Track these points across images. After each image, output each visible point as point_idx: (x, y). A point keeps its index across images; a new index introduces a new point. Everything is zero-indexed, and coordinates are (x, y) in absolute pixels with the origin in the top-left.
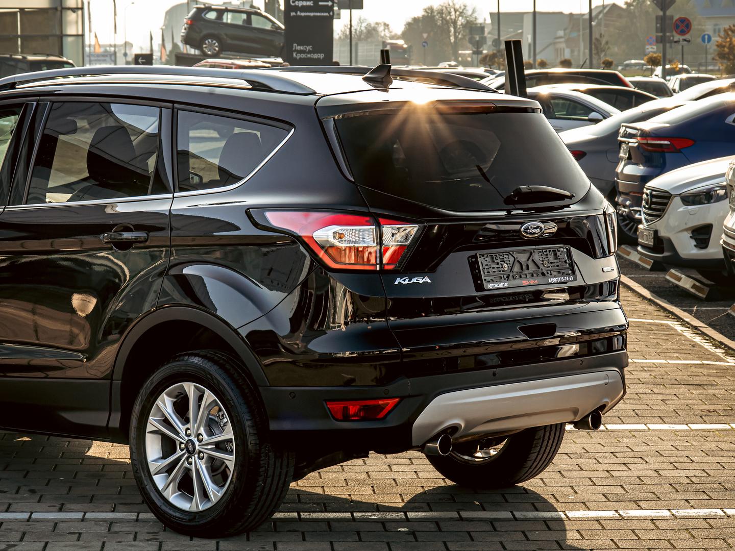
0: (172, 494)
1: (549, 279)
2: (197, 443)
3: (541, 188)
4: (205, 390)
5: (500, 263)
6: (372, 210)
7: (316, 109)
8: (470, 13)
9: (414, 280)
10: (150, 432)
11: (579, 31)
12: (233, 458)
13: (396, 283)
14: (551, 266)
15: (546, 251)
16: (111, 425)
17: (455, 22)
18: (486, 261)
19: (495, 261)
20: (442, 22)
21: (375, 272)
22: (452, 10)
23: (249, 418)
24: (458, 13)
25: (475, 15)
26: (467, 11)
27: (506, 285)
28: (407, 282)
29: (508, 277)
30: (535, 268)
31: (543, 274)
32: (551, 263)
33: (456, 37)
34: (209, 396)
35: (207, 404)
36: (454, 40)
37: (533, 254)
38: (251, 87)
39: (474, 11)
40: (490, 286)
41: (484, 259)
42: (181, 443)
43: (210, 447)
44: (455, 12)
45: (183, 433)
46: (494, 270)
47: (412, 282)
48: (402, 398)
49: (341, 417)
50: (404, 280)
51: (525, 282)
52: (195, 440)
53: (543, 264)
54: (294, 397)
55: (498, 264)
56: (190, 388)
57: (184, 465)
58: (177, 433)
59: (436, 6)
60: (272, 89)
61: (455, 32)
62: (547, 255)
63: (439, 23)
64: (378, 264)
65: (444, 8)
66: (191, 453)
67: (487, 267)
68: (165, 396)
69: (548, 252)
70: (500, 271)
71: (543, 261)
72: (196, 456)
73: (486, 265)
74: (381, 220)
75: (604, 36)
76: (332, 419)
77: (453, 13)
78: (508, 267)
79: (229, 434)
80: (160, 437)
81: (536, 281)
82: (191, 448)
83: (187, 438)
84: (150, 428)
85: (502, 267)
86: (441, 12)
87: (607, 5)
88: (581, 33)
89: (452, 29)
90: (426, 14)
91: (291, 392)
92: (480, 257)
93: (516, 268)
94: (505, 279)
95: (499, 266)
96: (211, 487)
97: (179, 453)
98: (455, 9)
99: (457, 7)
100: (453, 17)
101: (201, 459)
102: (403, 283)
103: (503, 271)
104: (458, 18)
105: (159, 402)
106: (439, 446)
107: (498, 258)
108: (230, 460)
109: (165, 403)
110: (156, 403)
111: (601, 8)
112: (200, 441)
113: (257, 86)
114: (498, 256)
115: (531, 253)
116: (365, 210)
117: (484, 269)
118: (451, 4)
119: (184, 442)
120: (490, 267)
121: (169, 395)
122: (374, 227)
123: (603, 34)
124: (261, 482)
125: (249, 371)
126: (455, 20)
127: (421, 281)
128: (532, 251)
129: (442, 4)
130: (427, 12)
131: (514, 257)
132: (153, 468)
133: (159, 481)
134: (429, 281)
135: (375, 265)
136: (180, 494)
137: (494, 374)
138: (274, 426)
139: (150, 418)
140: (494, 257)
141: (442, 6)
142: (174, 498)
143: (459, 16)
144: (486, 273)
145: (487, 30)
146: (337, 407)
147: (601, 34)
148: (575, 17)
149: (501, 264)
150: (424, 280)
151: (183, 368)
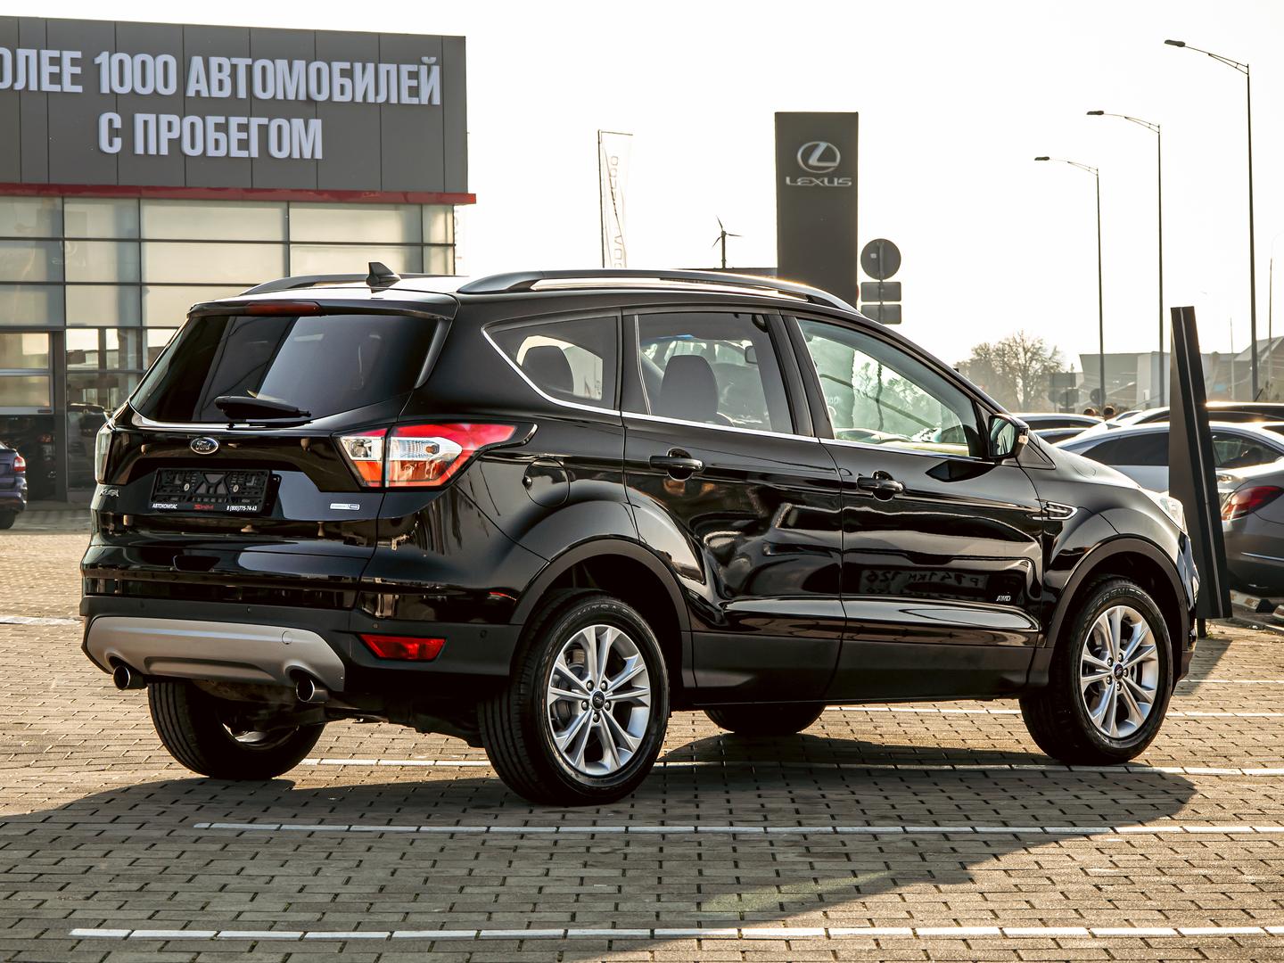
1: (228, 507)
8: (1048, 354)
11: (1229, 381)
14: (244, 493)
17: (1025, 370)
20: (1004, 370)
22: (1021, 350)
24: (1029, 354)
25: (1057, 358)
26: (1045, 350)
30: (224, 491)
32: (245, 489)
33: (1026, 394)
36: (1022, 398)
39: (1055, 352)
44: (1026, 354)
51: (197, 507)
53: (232, 488)
59: (993, 344)
61: (1025, 386)
63: (999, 371)
65: (1007, 348)
71: (234, 485)
75: (1271, 385)
77: (1022, 354)
81: (213, 506)
86: (1001, 353)
87: (1277, 339)
88: (1233, 385)
89: (1020, 382)
90: (977, 358)
98: (1024, 348)
99: (1028, 344)
100: (1022, 361)
104: (1030, 363)
111: (1267, 344)
118: (1018, 340)
123: (1270, 383)
126: (1025, 367)
129: (1003, 341)
130: (978, 354)
131: (203, 477)
141: (1004, 344)
143: (1032, 359)
145: (1079, 381)
147: (1267, 383)
148: (1222, 359)
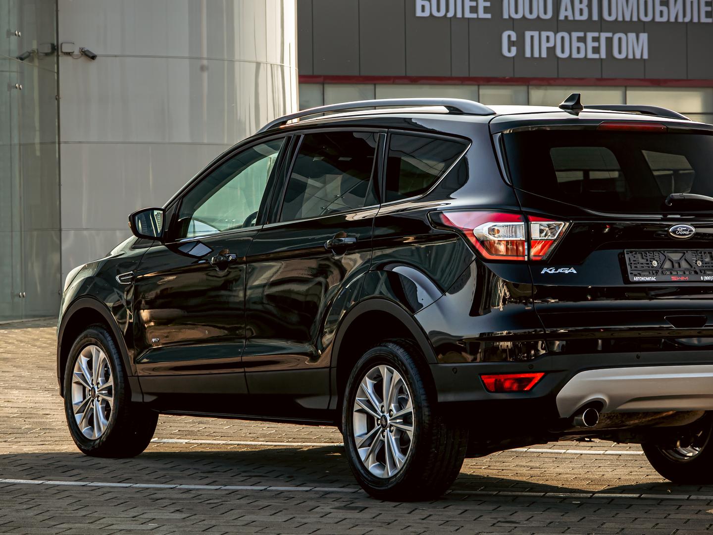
0: (371, 464)
1: (702, 277)
2: (388, 418)
3: (697, 196)
4: (393, 371)
5: (649, 260)
6: (523, 209)
7: (489, 126)
9: (560, 270)
10: (356, 411)
12: (412, 428)
13: (543, 272)
14: (706, 267)
15: (701, 253)
16: (331, 408)
18: (634, 257)
19: (644, 257)
21: (523, 262)
23: (424, 393)
27: (654, 279)
28: (553, 272)
29: (657, 273)
30: (687, 266)
31: (696, 273)
32: (706, 263)
34: (397, 376)
35: (395, 384)
37: (686, 254)
38: (448, 111)
40: (636, 279)
41: (633, 255)
42: (378, 419)
43: (398, 421)
45: (379, 411)
46: (642, 265)
47: (558, 272)
48: (547, 373)
49: (492, 388)
50: (551, 270)
51: (674, 278)
52: (387, 415)
53: (696, 263)
54: (456, 372)
55: (647, 260)
56: (384, 370)
57: (380, 439)
58: (375, 411)
60: (462, 111)
62: (702, 256)
64: (526, 255)
66: (384, 427)
67: (635, 262)
68: (367, 378)
69: (703, 254)
70: (649, 267)
71: (696, 261)
72: (388, 429)
73: (634, 261)
74: (530, 217)
76: (485, 390)
78: (658, 264)
79: (410, 407)
80: (366, 415)
81: (687, 277)
82: (384, 423)
83: (381, 414)
84: (356, 407)
85: (652, 264)
91: (454, 368)
92: (627, 254)
93: (667, 265)
94: (653, 274)
95: (649, 262)
96: (397, 455)
97: (377, 427)
101: (391, 431)
102: (550, 272)
103: (652, 267)
105: (362, 384)
106: (585, 418)
107: (648, 255)
108: (410, 431)
109: (368, 385)
110: (361, 385)
112: (391, 416)
113: (454, 110)
114: (648, 253)
115: (684, 253)
116: (516, 209)
117: (631, 263)
119: (380, 418)
120: (638, 263)
121: (370, 378)
122: (523, 223)
124: (434, 449)
125: (424, 355)
127: (567, 272)
128: (685, 252)
131: (665, 256)
132: (358, 442)
133: (362, 453)
134: (575, 272)
135: (524, 256)
136: (378, 464)
137: (638, 357)
138: (441, 398)
139: (357, 398)
140: (643, 254)
142: (372, 467)
144: (633, 268)
146: (489, 380)
149: (651, 261)
150: (570, 271)
151: (378, 352)
